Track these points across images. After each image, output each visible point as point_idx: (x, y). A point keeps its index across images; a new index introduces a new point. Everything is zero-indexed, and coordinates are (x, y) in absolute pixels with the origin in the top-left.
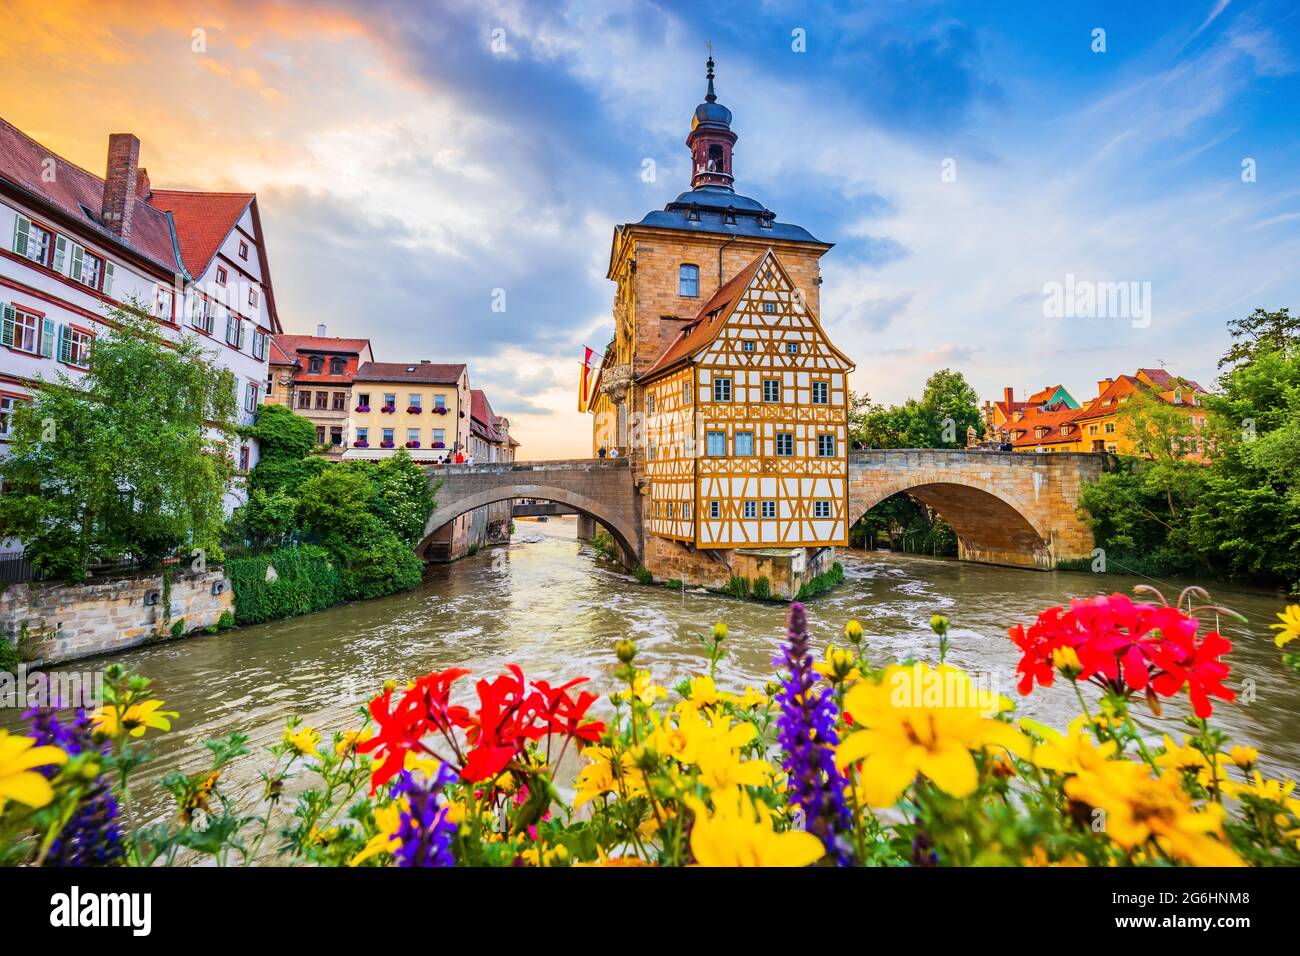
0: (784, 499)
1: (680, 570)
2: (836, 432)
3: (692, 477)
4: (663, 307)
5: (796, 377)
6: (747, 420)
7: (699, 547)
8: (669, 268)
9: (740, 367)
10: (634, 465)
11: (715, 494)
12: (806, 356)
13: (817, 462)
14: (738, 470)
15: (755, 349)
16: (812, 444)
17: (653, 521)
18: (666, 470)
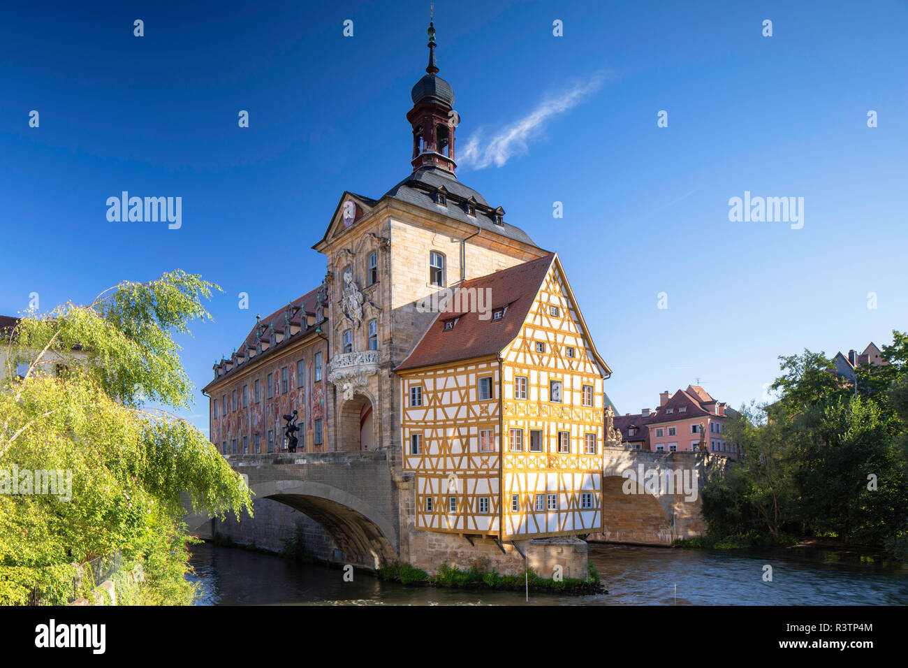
0: (562, 492)
2: (597, 433)
3: (494, 472)
4: (415, 293)
5: (572, 380)
6: (538, 418)
7: (505, 538)
9: (534, 367)
10: (393, 458)
11: (515, 488)
12: (579, 361)
13: (584, 459)
14: (532, 466)
15: (544, 351)
16: (582, 442)
17: (420, 516)
18: (445, 464)
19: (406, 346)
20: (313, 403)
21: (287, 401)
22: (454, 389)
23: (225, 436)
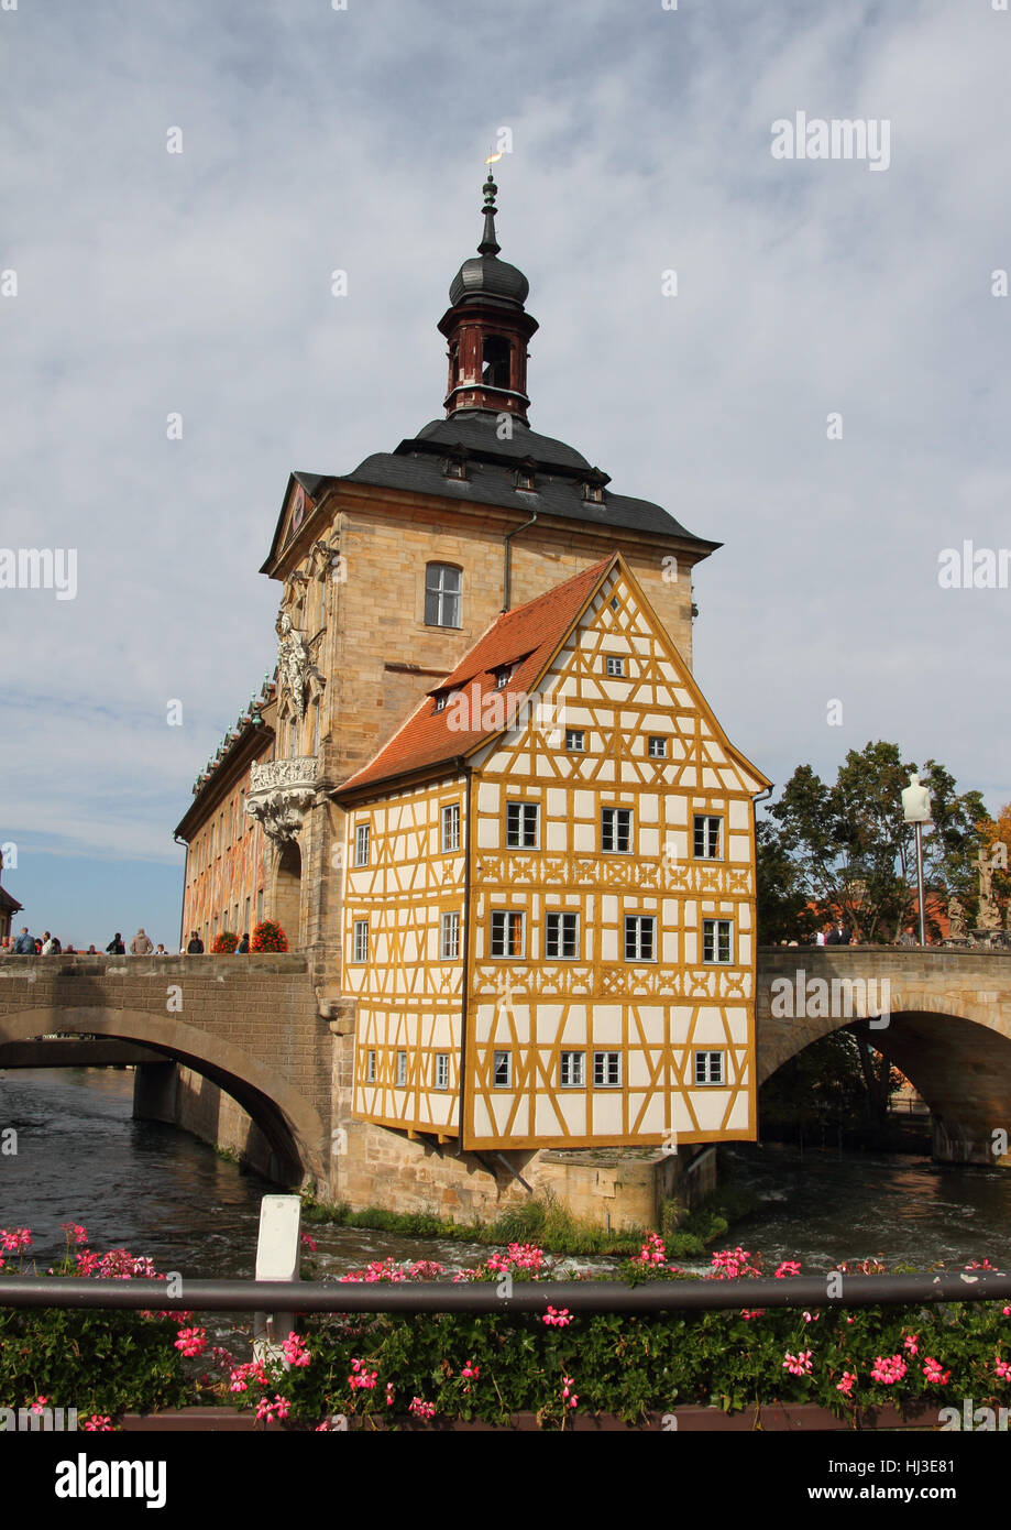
0: (635, 1047)
1: (418, 1192)
2: (735, 916)
3: (459, 1002)
4: (389, 645)
5: (662, 805)
6: (569, 888)
7: (468, 1146)
8: (405, 568)
10: (320, 970)
11: (503, 1037)
12: (682, 764)
13: (700, 975)
14: (550, 990)
15: (587, 746)
16: (692, 937)
17: (360, 1088)
18: (395, 986)
19: (363, 746)
20: (259, 857)
22: (410, 830)
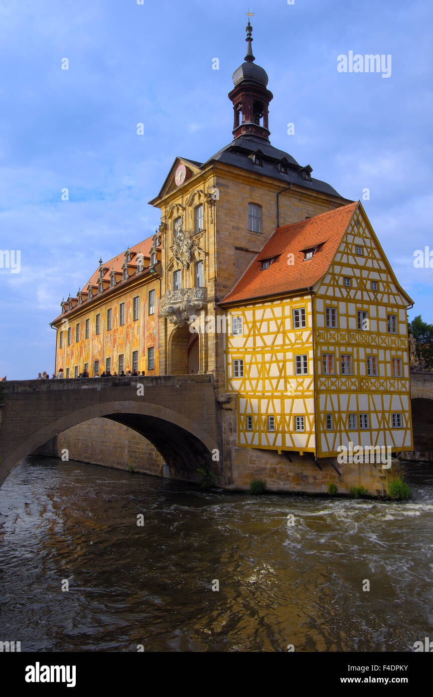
0: (373, 412)
1: (279, 478)
2: (402, 357)
3: (311, 393)
4: (236, 239)
5: (377, 310)
6: (348, 344)
7: (320, 456)
8: (240, 204)
9: (342, 299)
10: (217, 381)
11: (329, 408)
12: (383, 293)
13: (392, 381)
14: (344, 388)
15: (352, 284)
16: (389, 366)
17: (242, 434)
18: (264, 387)
19: (228, 283)
20: (147, 333)
21: (124, 333)
22: (271, 319)
23: (68, 364)
